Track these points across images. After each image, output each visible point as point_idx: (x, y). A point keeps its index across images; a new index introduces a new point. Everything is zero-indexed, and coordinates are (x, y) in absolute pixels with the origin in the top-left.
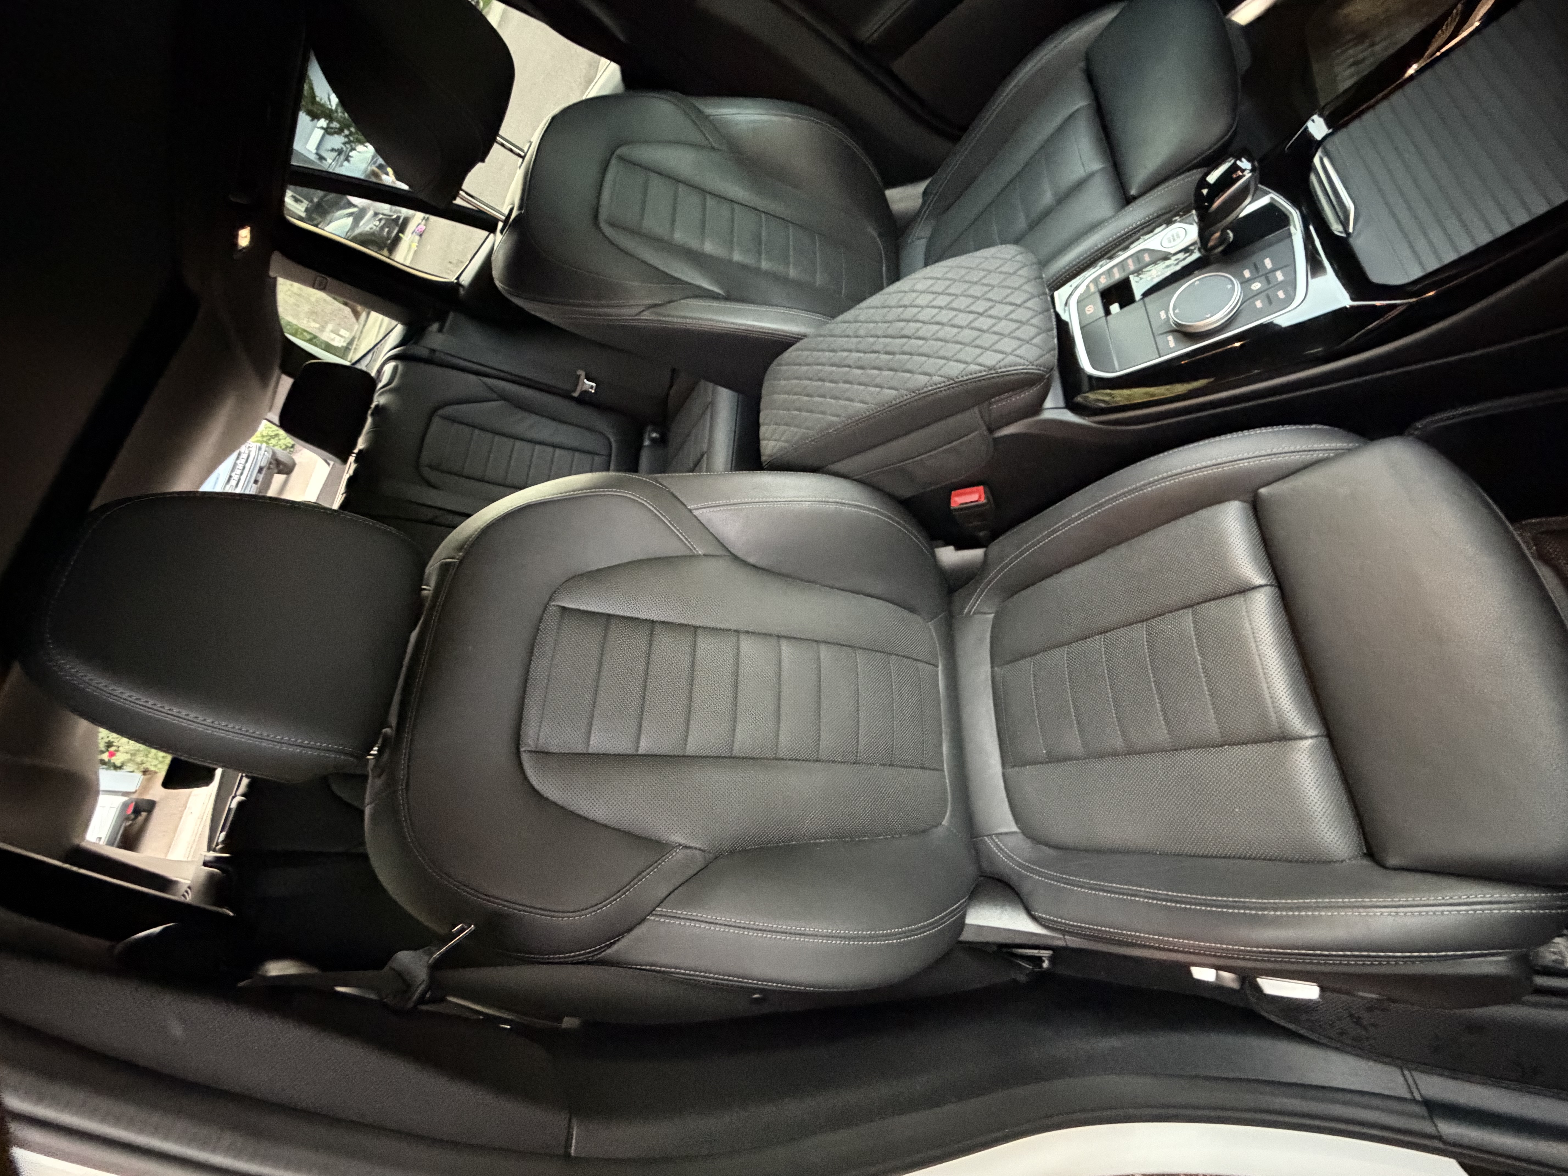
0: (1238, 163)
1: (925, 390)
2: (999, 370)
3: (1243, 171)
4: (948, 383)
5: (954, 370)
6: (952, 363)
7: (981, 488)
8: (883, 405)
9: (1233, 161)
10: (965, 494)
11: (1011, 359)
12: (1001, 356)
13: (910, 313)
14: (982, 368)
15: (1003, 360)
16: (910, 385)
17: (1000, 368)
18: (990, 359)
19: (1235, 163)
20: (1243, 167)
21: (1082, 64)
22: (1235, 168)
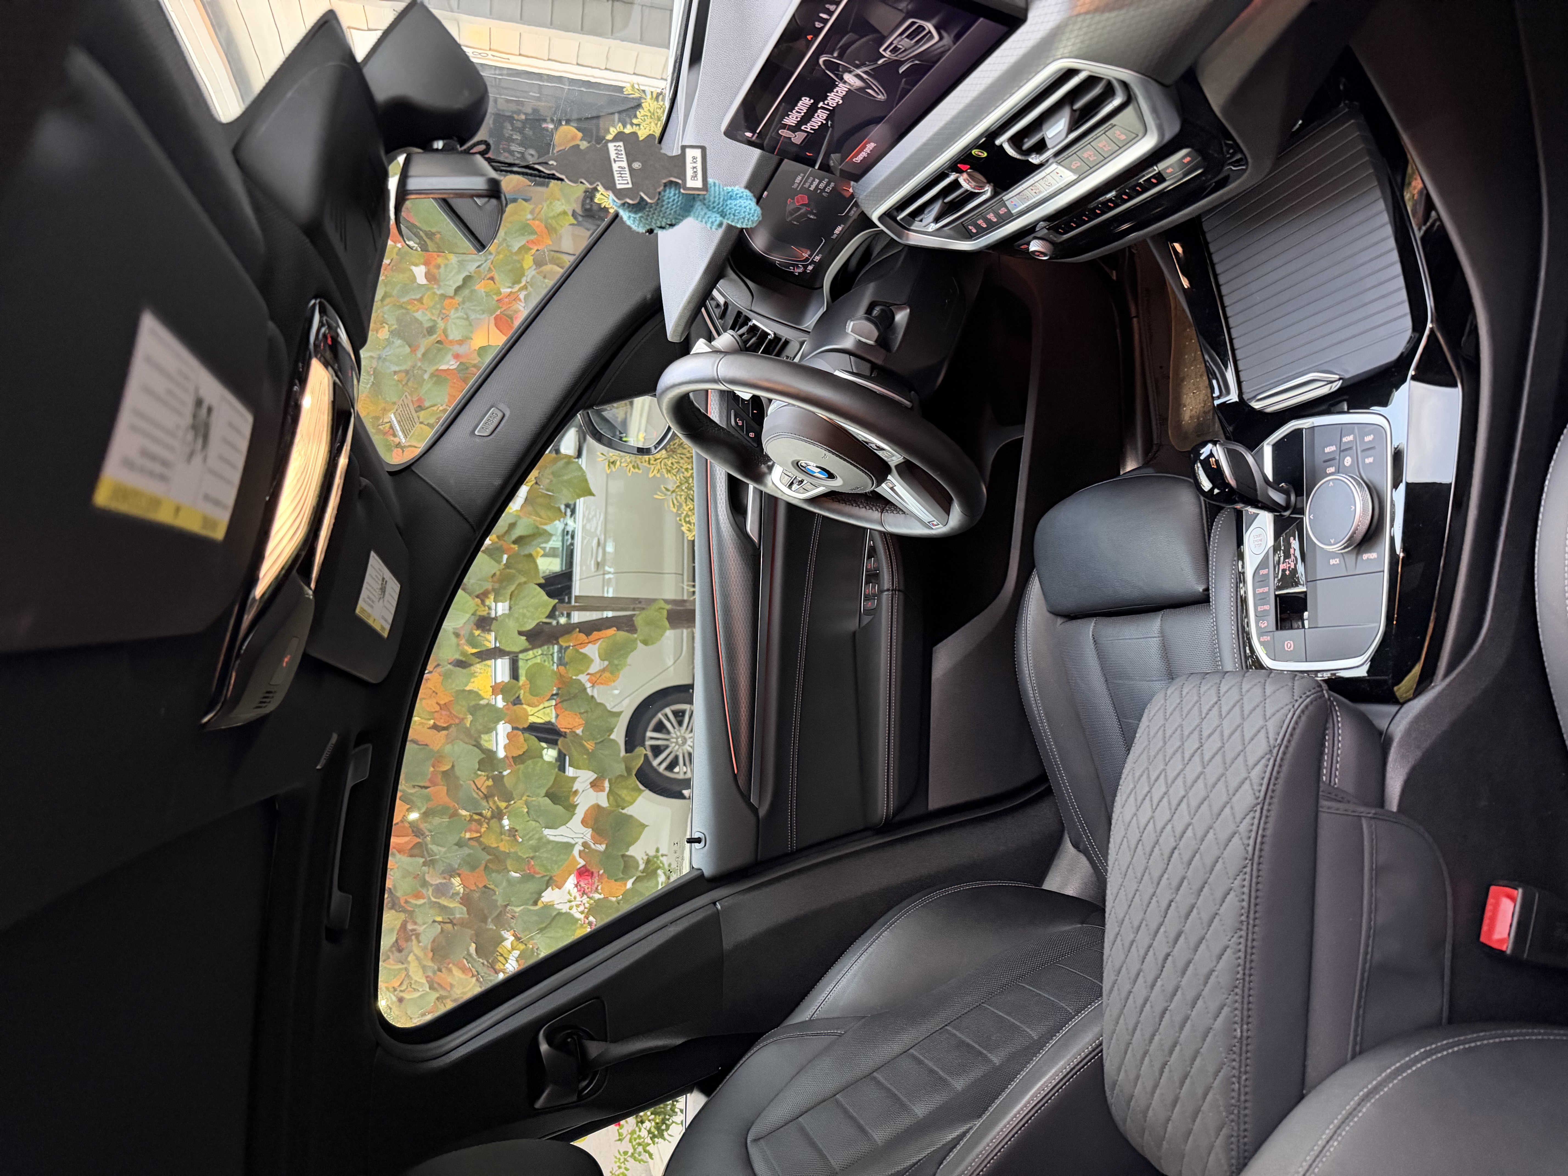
0: (1202, 458)
1: (1250, 849)
2: (1279, 741)
3: (1211, 455)
4: (1258, 814)
5: (1246, 798)
6: (1234, 799)
7: (1493, 889)
8: (1242, 922)
9: (1199, 465)
10: (1493, 919)
11: (1272, 726)
12: (1262, 734)
13: (1149, 836)
14: (1263, 761)
15: (1267, 733)
16: (1233, 870)
17: (1276, 740)
18: (1260, 747)
19: (1202, 462)
20: (1209, 453)
21: (1060, 621)
22: (1206, 464)
